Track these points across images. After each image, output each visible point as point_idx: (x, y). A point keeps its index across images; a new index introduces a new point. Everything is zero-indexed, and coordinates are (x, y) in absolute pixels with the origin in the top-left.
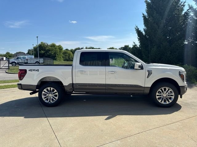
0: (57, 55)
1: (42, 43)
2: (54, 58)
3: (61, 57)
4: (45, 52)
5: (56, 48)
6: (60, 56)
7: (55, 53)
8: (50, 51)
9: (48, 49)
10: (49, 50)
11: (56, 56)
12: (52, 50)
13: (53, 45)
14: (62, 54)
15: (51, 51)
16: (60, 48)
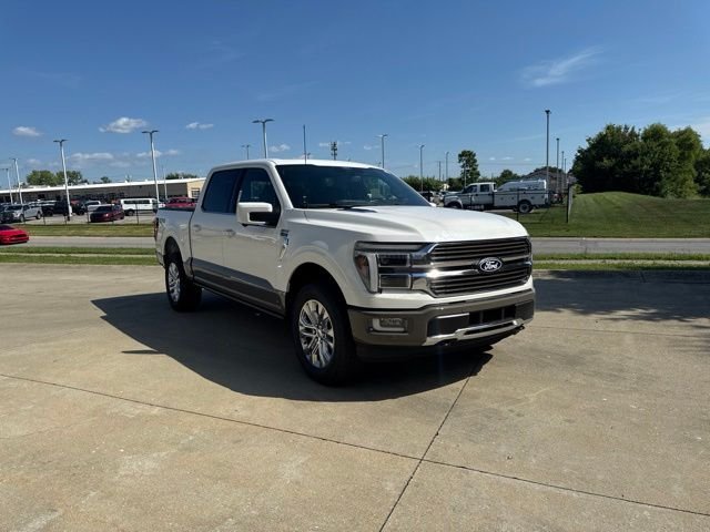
0: (668, 171)
1: (608, 128)
2: (651, 185)
3: (685, 180)
4: (616, 164)
5: (663, 145)
6: (681, 177)
7: (656, 166)
8: (635, 156)
9: (629, 152)
10: (633, 155)
11: (660, 179)
12: (645, 154)
13: (656, 134)
14: (691, 166)
15: (639, 159)
16: (687, 141)
